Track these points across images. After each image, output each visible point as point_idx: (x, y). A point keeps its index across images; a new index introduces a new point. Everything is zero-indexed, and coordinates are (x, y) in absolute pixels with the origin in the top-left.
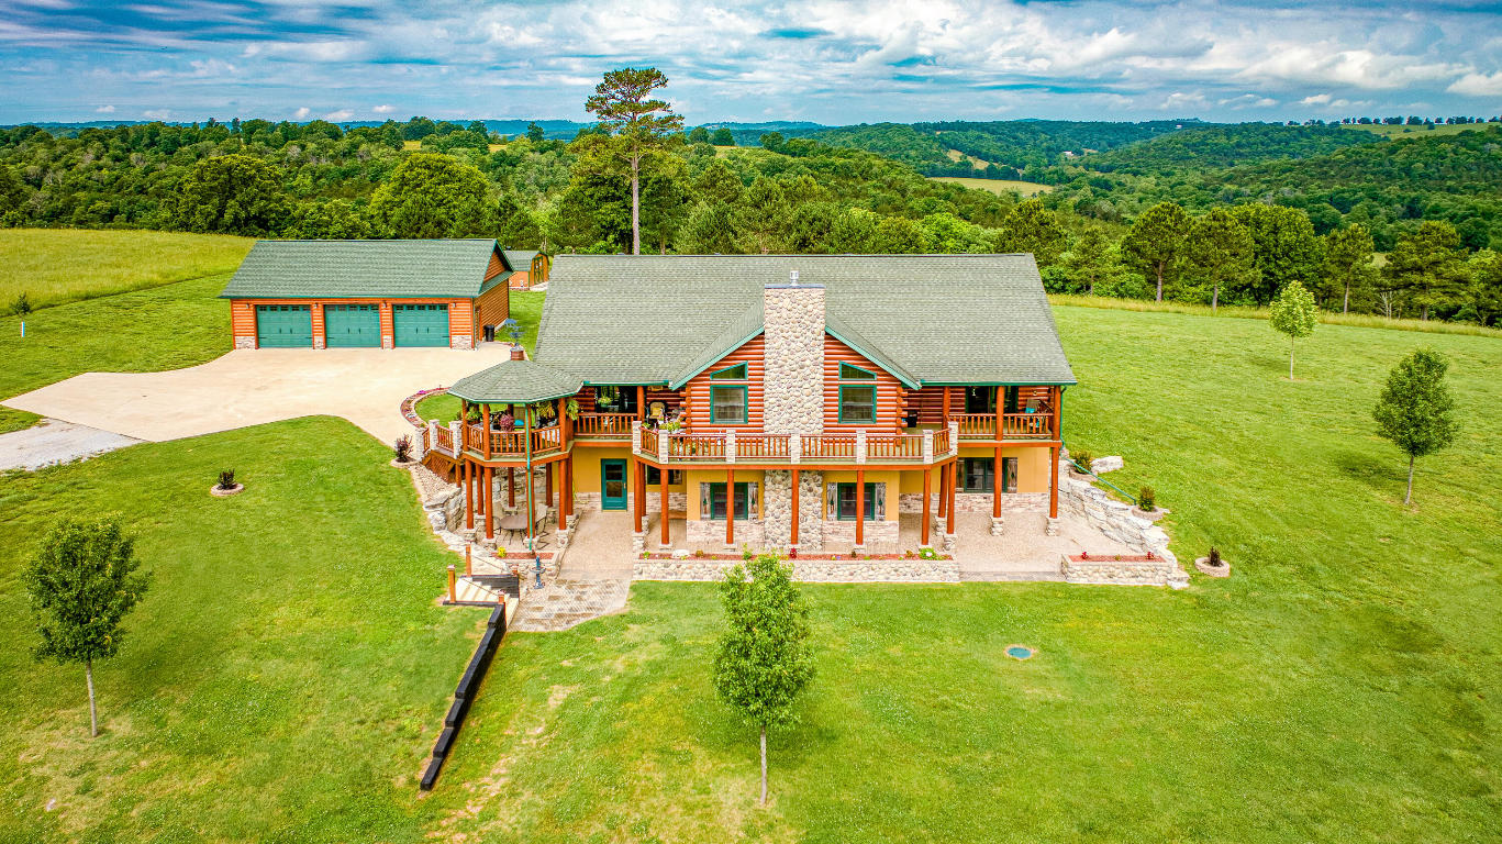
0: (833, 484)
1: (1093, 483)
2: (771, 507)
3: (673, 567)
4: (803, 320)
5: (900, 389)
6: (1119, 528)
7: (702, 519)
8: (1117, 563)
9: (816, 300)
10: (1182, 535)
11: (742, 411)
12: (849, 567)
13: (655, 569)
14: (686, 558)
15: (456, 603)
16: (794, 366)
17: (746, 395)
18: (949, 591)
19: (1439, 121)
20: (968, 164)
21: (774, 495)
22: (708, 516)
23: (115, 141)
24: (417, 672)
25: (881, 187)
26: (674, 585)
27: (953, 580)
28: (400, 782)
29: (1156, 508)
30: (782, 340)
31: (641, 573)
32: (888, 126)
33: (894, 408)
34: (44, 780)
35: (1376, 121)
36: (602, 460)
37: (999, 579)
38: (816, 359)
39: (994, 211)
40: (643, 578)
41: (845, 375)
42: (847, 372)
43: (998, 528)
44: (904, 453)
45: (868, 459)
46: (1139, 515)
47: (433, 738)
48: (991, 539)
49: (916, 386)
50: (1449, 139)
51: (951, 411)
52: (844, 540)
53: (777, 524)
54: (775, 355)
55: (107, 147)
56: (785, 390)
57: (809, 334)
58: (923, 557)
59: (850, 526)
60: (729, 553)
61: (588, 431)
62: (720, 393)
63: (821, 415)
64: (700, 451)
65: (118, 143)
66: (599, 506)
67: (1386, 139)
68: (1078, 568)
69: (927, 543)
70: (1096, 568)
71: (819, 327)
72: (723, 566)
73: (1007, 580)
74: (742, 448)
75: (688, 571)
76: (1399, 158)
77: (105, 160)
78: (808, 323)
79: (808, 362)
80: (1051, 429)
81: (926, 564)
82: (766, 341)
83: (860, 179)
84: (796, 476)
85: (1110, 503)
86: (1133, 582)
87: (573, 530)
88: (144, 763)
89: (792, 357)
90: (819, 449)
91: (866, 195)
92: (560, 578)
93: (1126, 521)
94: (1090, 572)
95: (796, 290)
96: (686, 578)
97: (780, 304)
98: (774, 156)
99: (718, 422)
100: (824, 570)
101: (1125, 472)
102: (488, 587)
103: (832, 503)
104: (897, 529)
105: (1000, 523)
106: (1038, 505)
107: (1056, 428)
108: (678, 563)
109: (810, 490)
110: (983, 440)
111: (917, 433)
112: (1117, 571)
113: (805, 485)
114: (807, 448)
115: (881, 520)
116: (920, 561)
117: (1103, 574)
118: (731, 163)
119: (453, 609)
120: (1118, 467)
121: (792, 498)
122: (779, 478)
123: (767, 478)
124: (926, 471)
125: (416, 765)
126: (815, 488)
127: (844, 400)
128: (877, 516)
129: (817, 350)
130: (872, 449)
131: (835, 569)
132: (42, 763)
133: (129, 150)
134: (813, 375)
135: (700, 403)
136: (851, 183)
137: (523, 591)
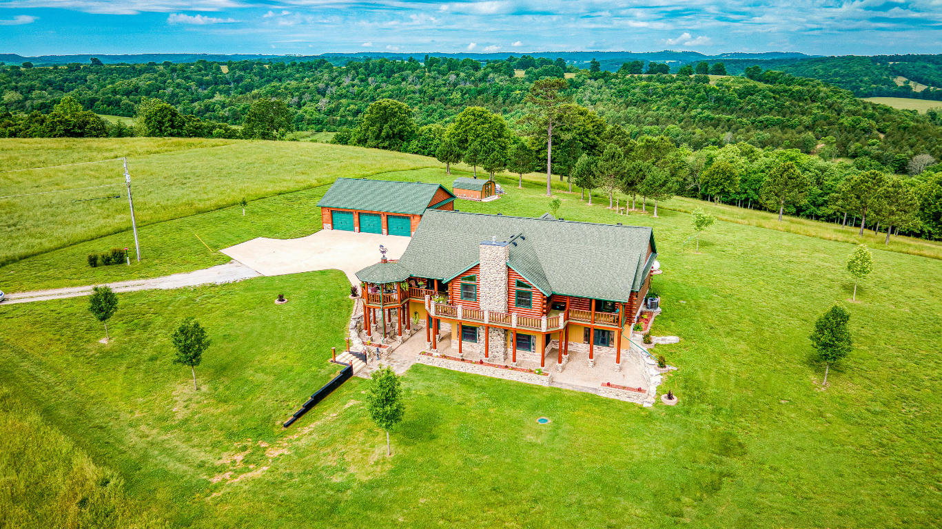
3: (431, 359)
5: (542, 295)
8: (622, 389)
9: (502, 251)
11: (474, 296)
12: (502, 371)
13: (424, 359)
14: (438, 357)
15: (335, 362)
16: (492, 280)
17: (475, 289)
18: (539, 389)
20: (909, 88)
23: (361, 70)
24: (305, 386)
25: (822, 108)
26: (429, 367)
27: (546, 384)
28: (278, 423)
29: (666, 366)
30: (487, 268)
31: (418, 360)
32: (851, 58)
33: (540, 303)
34: (176, 401)
37: (568, 388)
38: (502, 277)
39: (905, 128)
40: (420, 362)
42: (519, 284)
44: (534, 325)
45: (517, 325)
46: (656, 369)
47: (296, 410)
48: (586, 368)
49: (548, 294)
54: (484, 274)
55: (358, 73)
56: (488, 290)
57: (499, 266)
58: (538, 372)
59: (521, 352)
60: (456, 357)
61: (414, 295)
62: (465, 287)
64: (448, 312)
65: (363, 71)
68: (603, 389)
69: (543, 366)
70: (612, 390)
71: (503, 263)
72: (451, 362)
73: (571, 389)
75: (436, 362)
77: (356, 81)
78: (498, 261)
79: (497, 279)
81: (537, 376)
82: (480, 267)
83: (809, 101)
84: (487, 328)
85: (649, 360)
87: (408, 336)
88: (205, 402)
89: (491, 275)
90: (497, 318)
91: (811, 113)
92: (389, 356)
94: (608, 392)
95: (493, 246)
96: (436, 365)
97: (486, 252)
98: (752, 83)
99: (464, 299)
100: (492, 371)
101: (672, 345)
102: (354, 356)
103: (511, 341)
108: (434, 358)
109: (499, 335)
110: (585, 322)
112: (621, 393)
113: (497, 332)
114: (491, 317)
115: (534, 352)
116: (535, 374)
117: (614, 394)
118: (718, 88)
119: (333, 364)
120: (674, 342)
121: (485, 337)
125: (286, 419)
127: (518, 296)
128: (532, 350)
129: (503, 273)
130: (520, 321)
131: (496, 371)
132: (178, 396)
133: (369, 75)
134: (500, 285)
135: (457, 289)
136: (801, 104)
137: (369, 360)
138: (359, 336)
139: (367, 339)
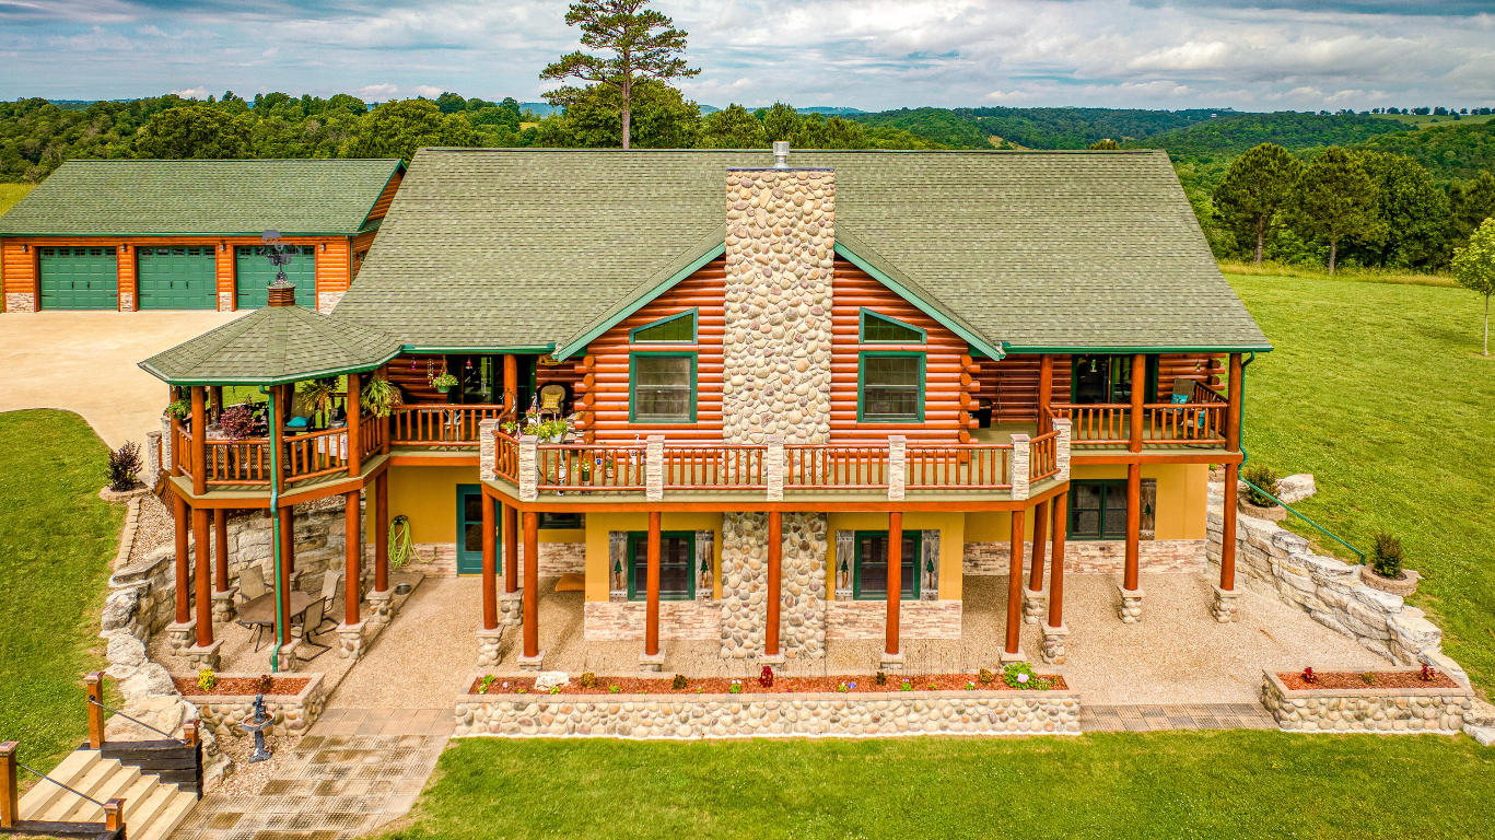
0: (848, 532)
1: (1281, 523)
2: (734, 579)
3: (533, 709)
4: (795, 231)
5: (967, 359)
6: (1344, 609)
7: (612, 599)
8: (1368, 691)
9: (819, 193)
10: (1459, 623)
11: (686, 401)
12: (871, 705)
13: (497, 714)
14: (561, 689)
15: (15, 826)
16: (780, 316)
17: (694, 371)
18: (1063, 754)
19: (1464, 111)
21: (739, 557)
22: (624, 593)
26: (530, 750)
27: (1069, 730)
29: (1404, 571)
30: (756, 268)
31: (470, 722)
32: (929, 111)
33: (957, 394)
35: (1405, 111)
36: (458, 486)
37: (1154, 725)
38: (818, 302)
40: (474, 733)
41: (869, 335)
42: (875, 327)
43: (1133, 609)
44: (975, 477)
45: (910, 489)
46: (1377, 586)
48: (1122, 629)
49: (996, 354)
50: (1479, 128)
51: (1054, 399)
52: (865, 636)
53: (745, 610)
54: (744, 294)
56: (761, 360)
57: (805, 255)
58: (1011, 683)
59: (876, 610)
60: (648, 674)
61: (415, 437)
62: (647, 365)
63: (826, 406)
64: (598, 476)
65: (127, 116)
66: (453, 567)
67: (1415, 128)
68: (1301, 703)
69: (1015, 650)
70: (1334, 701)
71: (824, 242)
72: (629, 706)
73: (1168, 727)
74: (677, 469)
75: (561, 717)
76: (1431, 146)
78: (804, 235)
79: (803, 308)
80: (1224, 433)
81: (1016, 699)
82: (727, 268)
84: (776, 524)
85: (1316, 560)
86: (1402, 729)
87: (386, 618)
89: (774, 299)
90: (819, 471)
92: (314, 732)
93: (1356, 596)
94: (1323, 710)
95: (782, 174)
96: (556, 732)
97: (754, 200)
99: (643, 419)
100: (825, 713)
101: (1321, 501)
102: (132, 770)
103: (845, 568)
104: (958, 615)
105: (1137, 599)
106: (1189, 561)
107: (1233, 430)
108: (543, 700)
109: (805, 547)
110: (1108, 451)
111: (997, 438)
112: (1372, 707)
113: (796, 537)
114: (797, 470)
115: (931, 598)
116: (1004, 693)
117: (1346, 713)
120: (1310, 492)
121: (769, 562)
122: (748, 525)
123: (727, 525)
124: (1016, 513)
126: (814, 543)
127: (868, 381)
128: (924, 591)
129: (820, 286)
130: (918, 469)
131: (845, 711)
134: (812, 333)
135: (612, 381)
137: (212, 773)
138: (151, 655)
139: (191, 662)
